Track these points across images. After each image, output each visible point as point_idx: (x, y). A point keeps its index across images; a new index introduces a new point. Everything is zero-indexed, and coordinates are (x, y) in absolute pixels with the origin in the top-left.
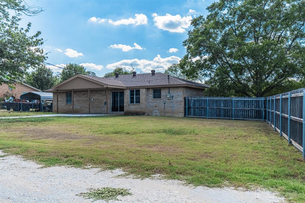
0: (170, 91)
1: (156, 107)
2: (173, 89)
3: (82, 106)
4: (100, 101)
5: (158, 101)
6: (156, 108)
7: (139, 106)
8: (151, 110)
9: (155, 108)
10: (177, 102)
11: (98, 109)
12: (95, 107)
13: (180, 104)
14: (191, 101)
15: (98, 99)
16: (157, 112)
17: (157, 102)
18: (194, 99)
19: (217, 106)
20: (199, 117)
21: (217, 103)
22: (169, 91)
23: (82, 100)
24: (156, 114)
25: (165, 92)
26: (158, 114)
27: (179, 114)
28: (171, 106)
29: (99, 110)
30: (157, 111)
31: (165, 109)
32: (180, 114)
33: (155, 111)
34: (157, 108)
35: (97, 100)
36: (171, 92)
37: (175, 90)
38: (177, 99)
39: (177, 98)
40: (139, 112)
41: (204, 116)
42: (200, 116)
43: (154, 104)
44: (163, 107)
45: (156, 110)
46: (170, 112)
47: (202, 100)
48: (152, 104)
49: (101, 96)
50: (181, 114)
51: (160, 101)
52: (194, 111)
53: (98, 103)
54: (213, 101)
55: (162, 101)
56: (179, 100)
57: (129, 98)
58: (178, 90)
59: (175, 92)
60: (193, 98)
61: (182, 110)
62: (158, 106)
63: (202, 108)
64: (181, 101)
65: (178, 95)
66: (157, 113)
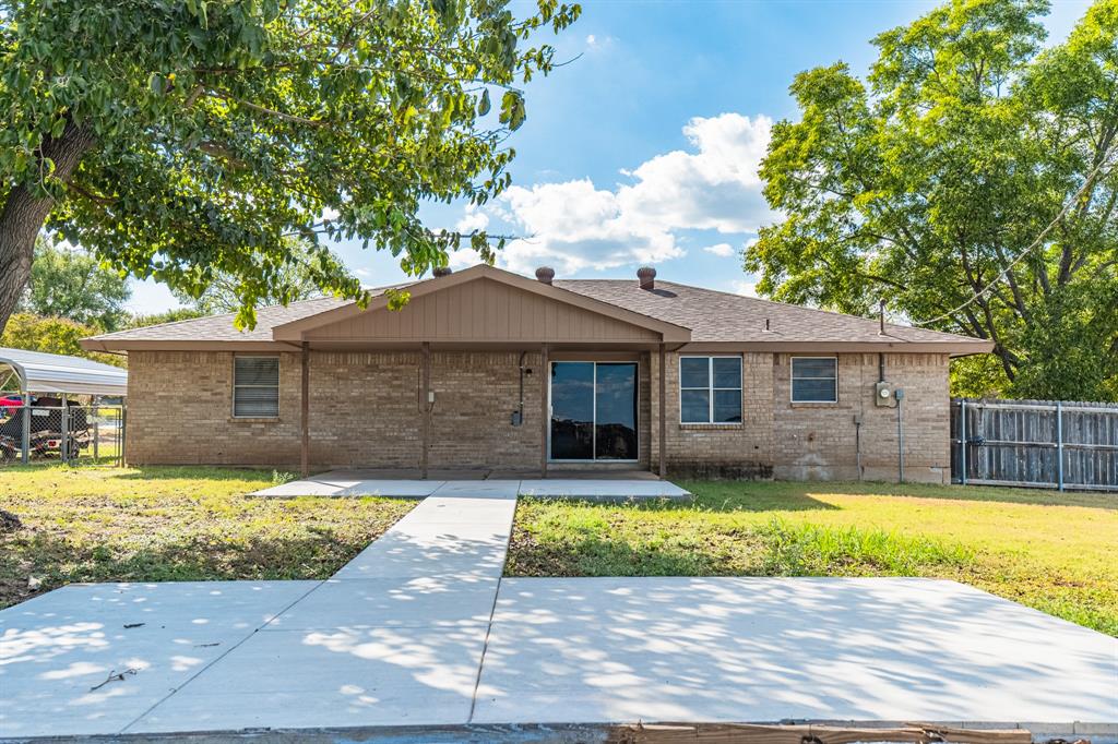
0: (886, 372)
1: (811, 440)
2: (902, 362)
3: (352, 430)
4: (477, 405)
5: (822, 413)
6: (814, 445)
7: (738, 435)
8: (786, 456)
9: (806, 443)
10: (923, 420)
11: (466, 446)
12: (443, 434)
13: (934, 428)
14: (978, 417)
15: (464, 397)
16: (815, 465)
17: (818, 419)
18: (995, 406)
19: (1096, 438)
20: (1019, 483)
21: (1096, 428)
22: (881, 369)
23: (355, 401)
24: (809, 469)
25: (859, 372)
26: (824, 474)
27: (931, 470)
28: (889, 437)
29: (475, 454)
30: (816, 458)
31: (861, 449)
32: (936, 470)
33: (807, 458)
34: (815, 442)
35: (462, 398)
36: (890, 372)
37: (910, 368)
38: (920, 404)
39: (919, 400)
40: (739, 463)
41: (1038, 481)
42: (1022, 480)
43: (803, 426)
44: (850, 440)
45: (811, 452)
46: (883, 465)
47: (1029, 413)
48: (789, 427)
49: (489, 383)
50: (940, 471)
51: (836, 411)
52: (995, 458)
53: (462, 414)
54: (1081, 418)
55: (845, 412)
56: (928, 412)
57: (677, 394)
58: (926, 368)
59: (910, 376)
60: (988, 406)
61: (944, 453)
62: (825, 437)
63: (1034, 445)
64: (940, 417)
65: (927, 391)
66: (818, 469)
